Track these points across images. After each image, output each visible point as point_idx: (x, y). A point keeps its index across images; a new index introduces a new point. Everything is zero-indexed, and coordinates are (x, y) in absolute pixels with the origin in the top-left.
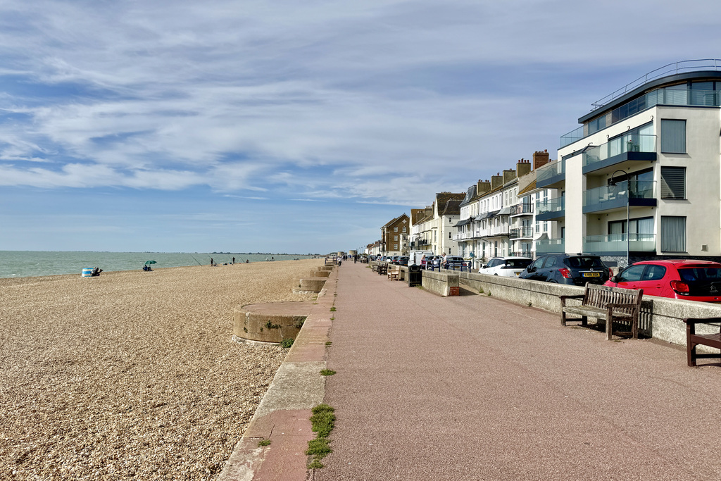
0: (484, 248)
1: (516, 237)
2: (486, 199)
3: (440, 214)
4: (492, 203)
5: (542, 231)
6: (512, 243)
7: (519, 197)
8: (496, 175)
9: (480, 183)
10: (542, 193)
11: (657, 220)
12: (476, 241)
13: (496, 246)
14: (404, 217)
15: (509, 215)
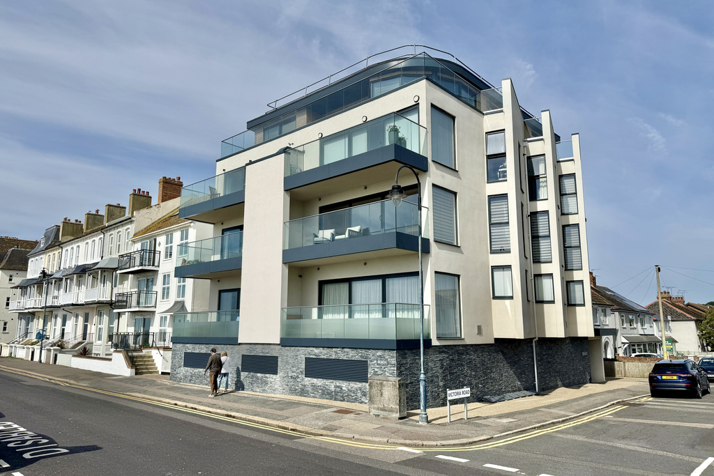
0: (64, 324)
1: (125, 307)
2: (75, 246)
4: (84, 252)
5: (173, 297)
6: (116, 316)
7: (134, 242)
8: (94, 212)
9: (66, 222)
10: (177, 236)
11: (429, 279)
12: (49, 312)
13: (86, 320)
15: (115, 269)
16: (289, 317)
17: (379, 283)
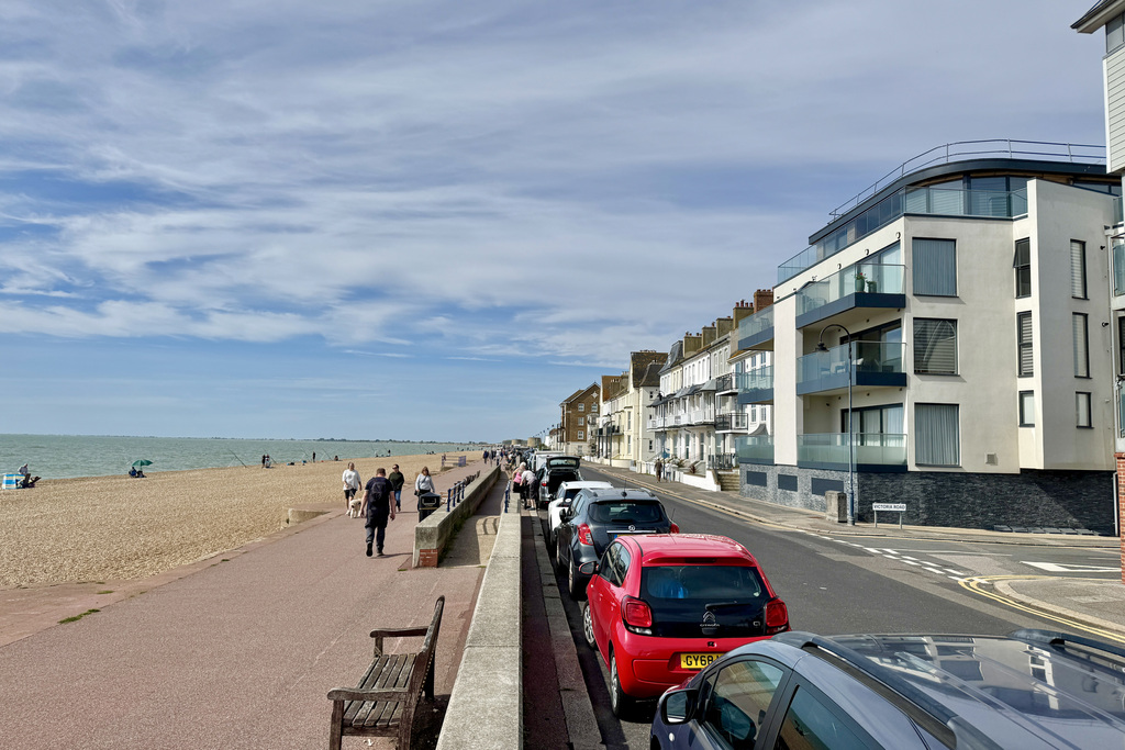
0: (688, 443)
1: (727, 428)
2: (691, 364)
3: (636, 386)
4: (699, 372)
5: (759, 421)
6: (722, 437)
7: (730, 363)
8: (710, 326)
9: (688, 337)
10: (758, 357)
11: (908, 412)
12: (677, 431)
13: (702, 440)
14: (595, 388)
15: (715, 391)
16: (806, 443)
17: (878, 413)
